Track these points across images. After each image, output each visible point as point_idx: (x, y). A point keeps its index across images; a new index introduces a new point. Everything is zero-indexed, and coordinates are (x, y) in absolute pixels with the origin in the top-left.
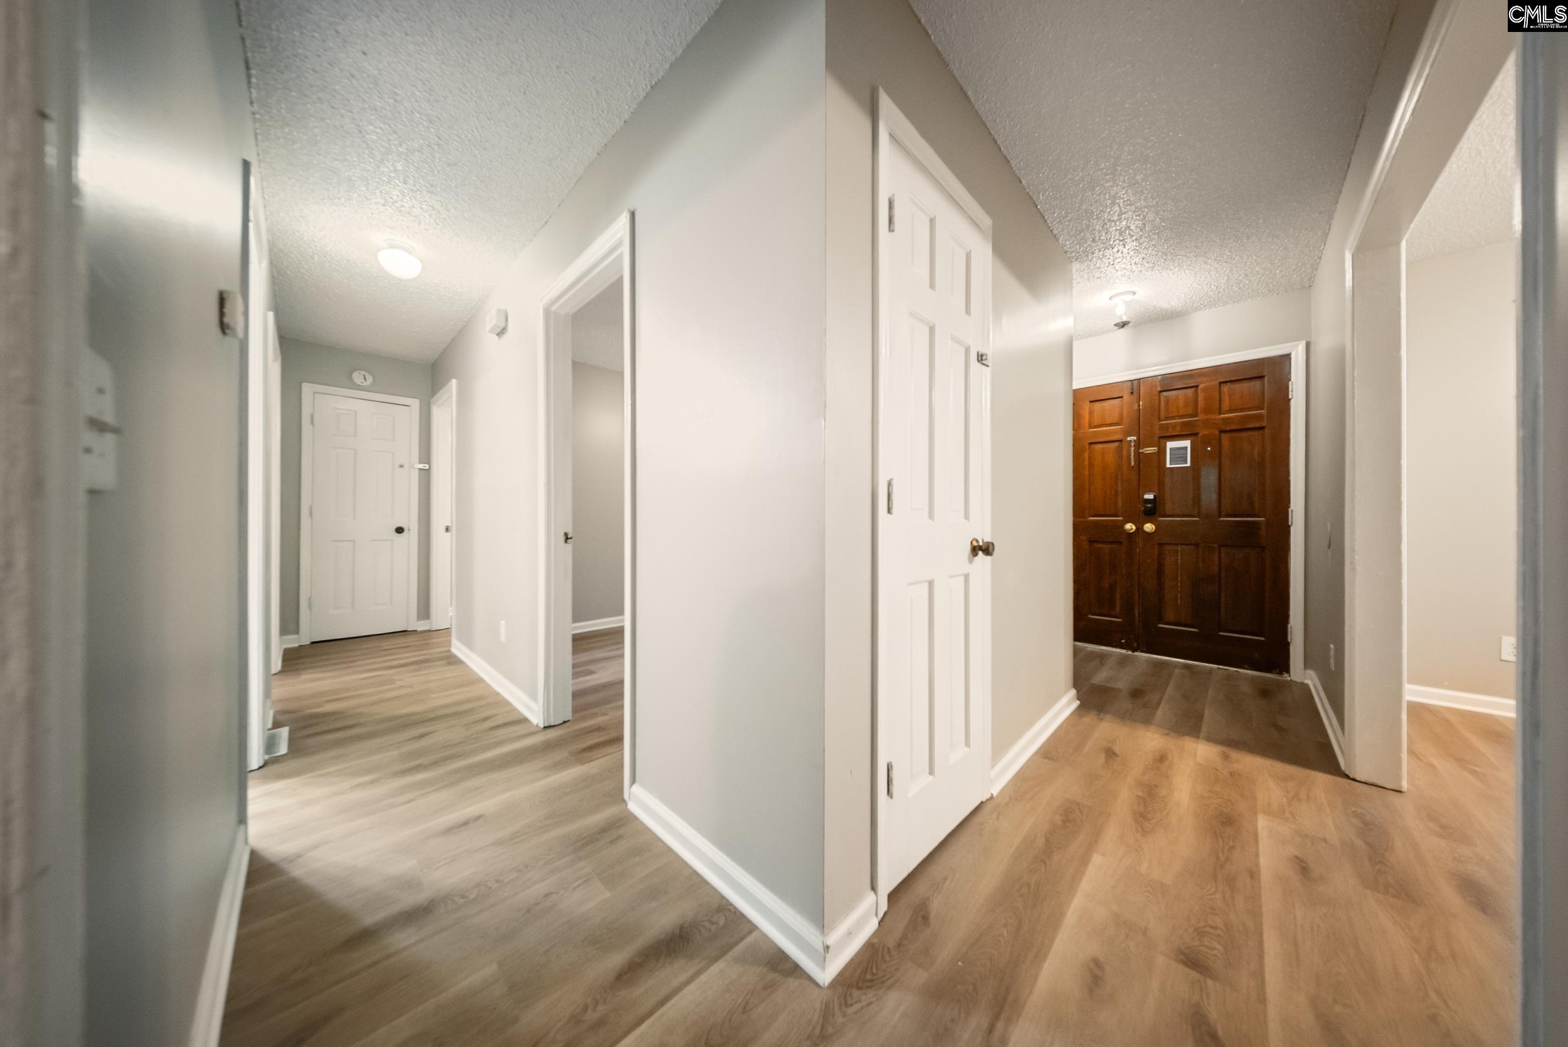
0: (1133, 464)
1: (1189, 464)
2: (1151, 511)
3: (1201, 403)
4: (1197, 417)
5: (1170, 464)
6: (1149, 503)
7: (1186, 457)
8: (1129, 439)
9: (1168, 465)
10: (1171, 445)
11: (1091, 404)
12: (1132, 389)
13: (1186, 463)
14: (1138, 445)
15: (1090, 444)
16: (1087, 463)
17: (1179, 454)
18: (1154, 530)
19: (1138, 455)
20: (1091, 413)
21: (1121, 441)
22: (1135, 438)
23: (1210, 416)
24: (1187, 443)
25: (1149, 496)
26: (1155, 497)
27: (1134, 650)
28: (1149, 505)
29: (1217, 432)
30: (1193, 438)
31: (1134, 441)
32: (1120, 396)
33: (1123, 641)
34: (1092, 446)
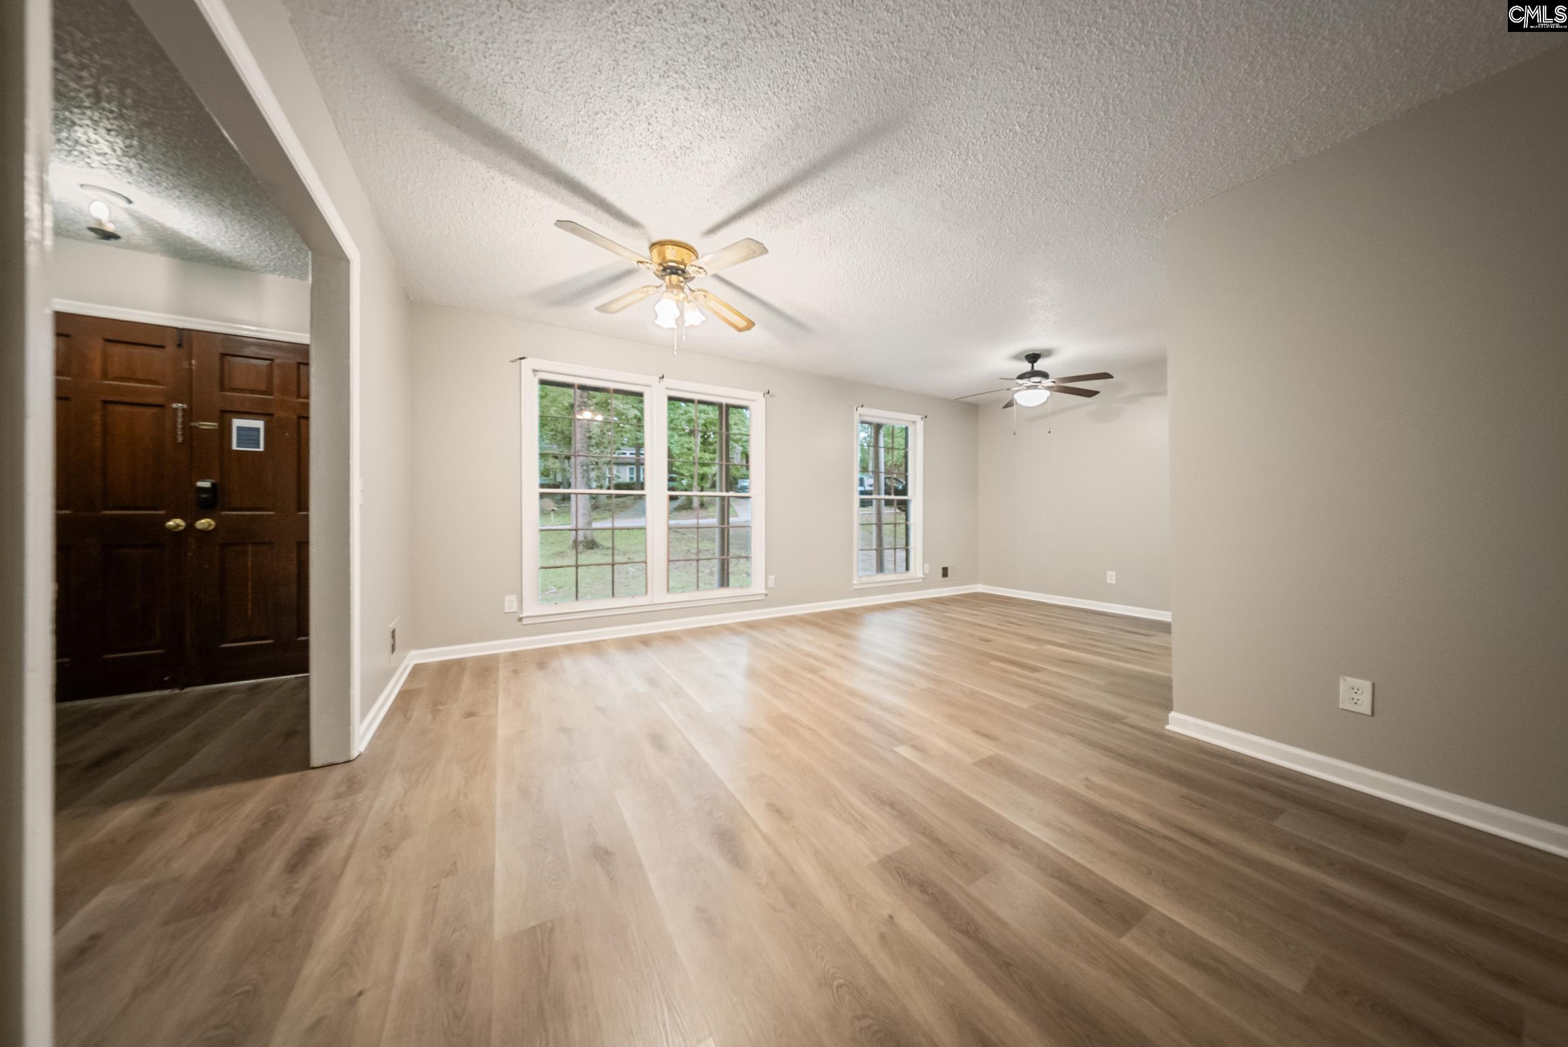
0: (180, 439)
1: (262, 449)
2: (208, 503)
3: (276, 380)
4: (271, 395)
5: (238, 446)
6: (204, 493)
7: (258, 440)
8: (174, 405)
9: (234, 447)
10: (237, 423)
11: (107, 343)
12: (181, 341)
13: (259, 447)
14: (189, 415)
15: (105, 402)
16: (98, 428)
17: (248, 435)
18: (211, 528)
19: (189, 431)
20: (105, 357)
21: (161, 406)
22: (185, 406)
23: (286, 398)
24: (259, 424)
25: (206, 484)
26: (213, 485)
27: (182, 689)
28: (204, 496)
29: (294, 417)
30: (268, 418)
31: (183, 410)
32: (161, 344)
33: (166, 679)
34: (110, 407)
